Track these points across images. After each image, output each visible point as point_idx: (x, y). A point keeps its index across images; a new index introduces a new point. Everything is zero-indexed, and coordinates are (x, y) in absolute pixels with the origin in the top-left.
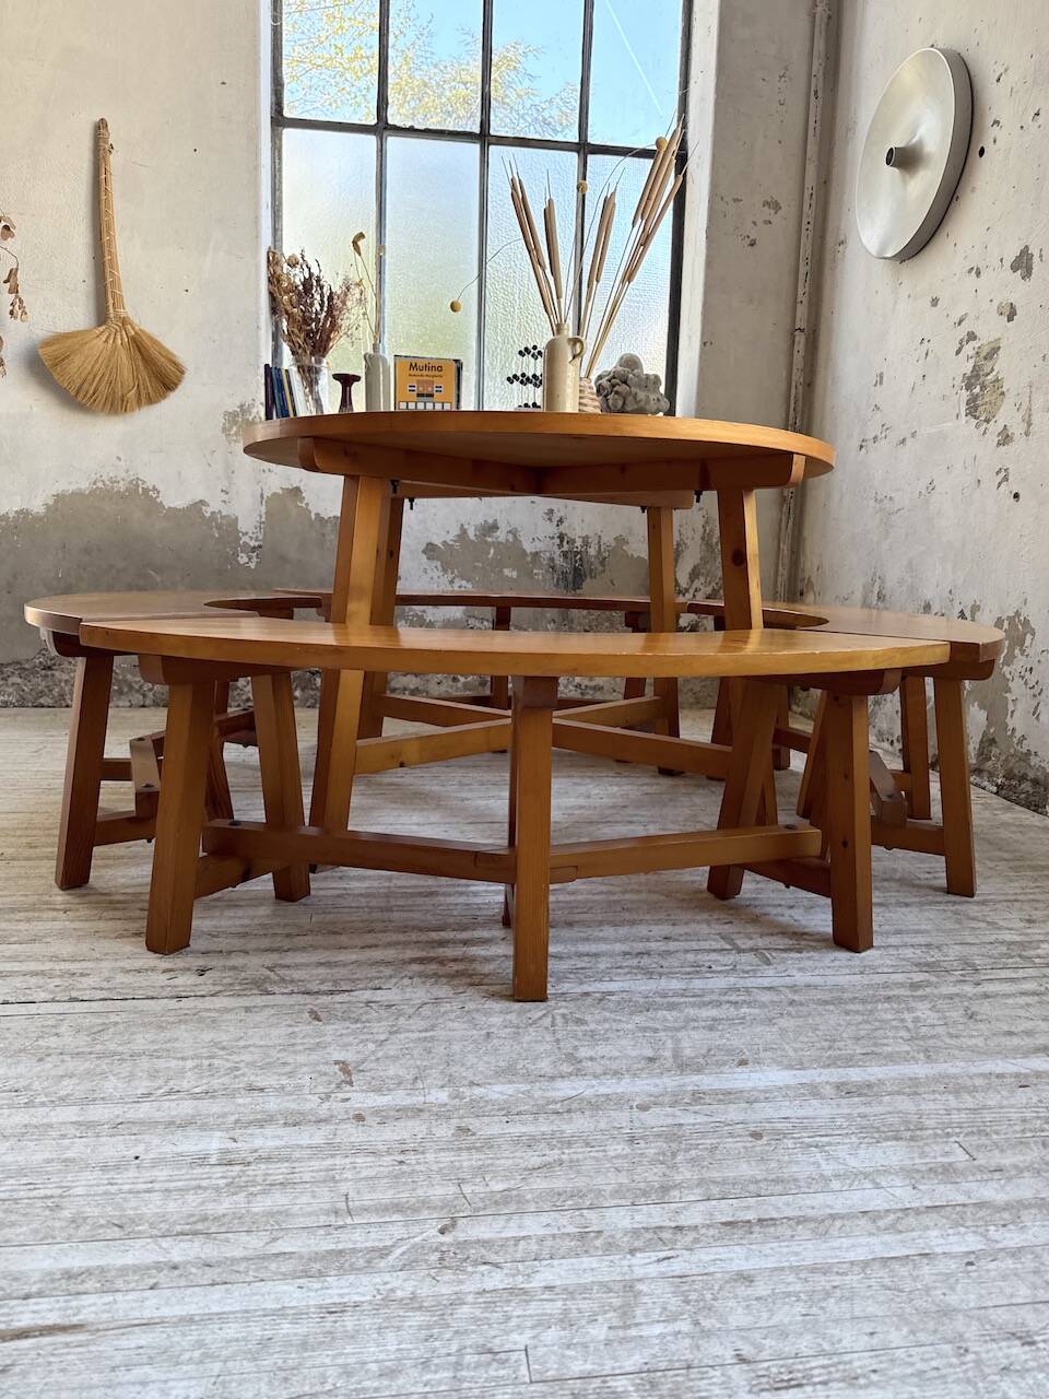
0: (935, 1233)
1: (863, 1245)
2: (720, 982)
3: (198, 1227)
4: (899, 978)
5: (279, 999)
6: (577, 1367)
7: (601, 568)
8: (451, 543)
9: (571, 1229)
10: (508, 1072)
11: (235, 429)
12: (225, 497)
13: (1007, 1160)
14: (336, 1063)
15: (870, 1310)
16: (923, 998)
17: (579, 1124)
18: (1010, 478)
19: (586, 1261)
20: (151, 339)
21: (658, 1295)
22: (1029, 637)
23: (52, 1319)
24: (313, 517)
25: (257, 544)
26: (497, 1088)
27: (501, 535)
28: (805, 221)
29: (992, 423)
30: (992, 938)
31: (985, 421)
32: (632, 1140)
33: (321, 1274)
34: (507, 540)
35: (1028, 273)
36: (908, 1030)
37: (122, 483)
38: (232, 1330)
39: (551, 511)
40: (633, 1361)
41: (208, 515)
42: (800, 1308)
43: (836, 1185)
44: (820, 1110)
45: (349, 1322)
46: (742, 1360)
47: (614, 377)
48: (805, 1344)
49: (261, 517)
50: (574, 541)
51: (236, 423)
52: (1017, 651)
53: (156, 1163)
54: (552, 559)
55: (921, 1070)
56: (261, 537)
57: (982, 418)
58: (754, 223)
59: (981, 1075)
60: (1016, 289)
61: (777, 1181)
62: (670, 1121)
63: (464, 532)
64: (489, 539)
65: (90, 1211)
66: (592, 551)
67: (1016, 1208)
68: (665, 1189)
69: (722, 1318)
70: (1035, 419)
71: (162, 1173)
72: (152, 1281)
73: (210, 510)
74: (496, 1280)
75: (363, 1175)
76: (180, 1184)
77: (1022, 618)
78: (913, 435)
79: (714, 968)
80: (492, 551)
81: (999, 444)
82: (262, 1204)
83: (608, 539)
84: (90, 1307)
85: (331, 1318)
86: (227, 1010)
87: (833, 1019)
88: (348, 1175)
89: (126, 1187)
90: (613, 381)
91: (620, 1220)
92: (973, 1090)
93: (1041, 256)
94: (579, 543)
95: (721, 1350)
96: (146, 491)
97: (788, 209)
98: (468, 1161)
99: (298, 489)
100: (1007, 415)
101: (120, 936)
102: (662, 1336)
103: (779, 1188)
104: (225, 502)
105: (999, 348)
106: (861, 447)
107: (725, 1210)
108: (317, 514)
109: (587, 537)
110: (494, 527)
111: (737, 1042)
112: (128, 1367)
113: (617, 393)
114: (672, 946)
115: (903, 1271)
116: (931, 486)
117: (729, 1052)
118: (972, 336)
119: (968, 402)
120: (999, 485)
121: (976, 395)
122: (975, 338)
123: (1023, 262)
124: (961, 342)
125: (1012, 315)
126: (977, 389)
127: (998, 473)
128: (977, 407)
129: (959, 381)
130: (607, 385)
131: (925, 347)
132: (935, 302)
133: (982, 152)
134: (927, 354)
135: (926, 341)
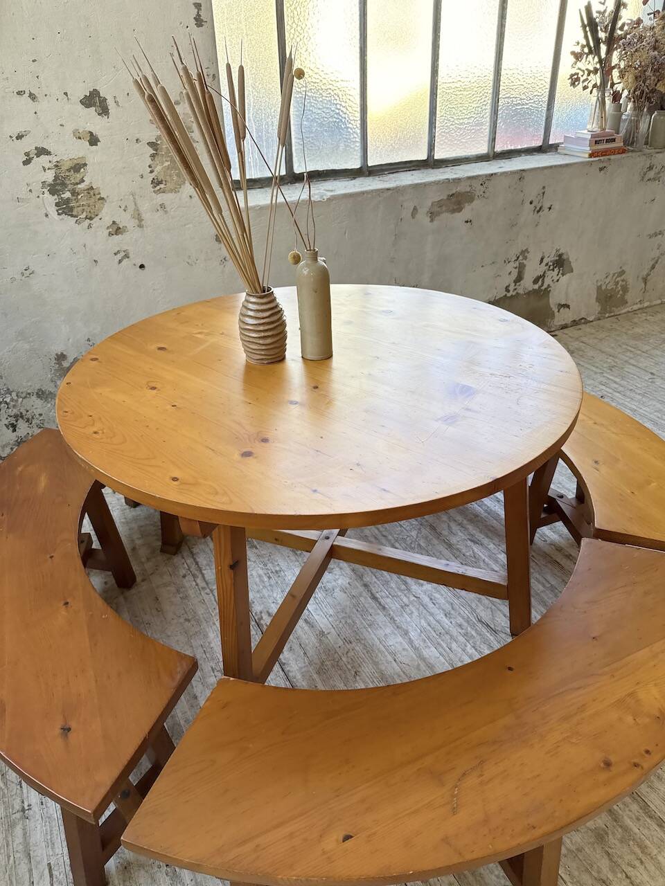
18: (131, 255)
29: (96, 219)
31: (86, 218)
35: (104, 111)
57: (83, 216)
60: (90, 120)
70: (144, 216)
81: (110, 234)
93: (116, 102)
100: (108, 214)
105: (85, 165)
116: (28, 272)
118: (41, 152)
119: (57, 205)
120: (120, 261)
121: (68, 199)
122: (48, 153)
123: (94, 101)
124: (27, 154)
125: (94, 141)
126: (67, 195)
127: (115, 254)
128: (71, 209)
129: (37, 187)
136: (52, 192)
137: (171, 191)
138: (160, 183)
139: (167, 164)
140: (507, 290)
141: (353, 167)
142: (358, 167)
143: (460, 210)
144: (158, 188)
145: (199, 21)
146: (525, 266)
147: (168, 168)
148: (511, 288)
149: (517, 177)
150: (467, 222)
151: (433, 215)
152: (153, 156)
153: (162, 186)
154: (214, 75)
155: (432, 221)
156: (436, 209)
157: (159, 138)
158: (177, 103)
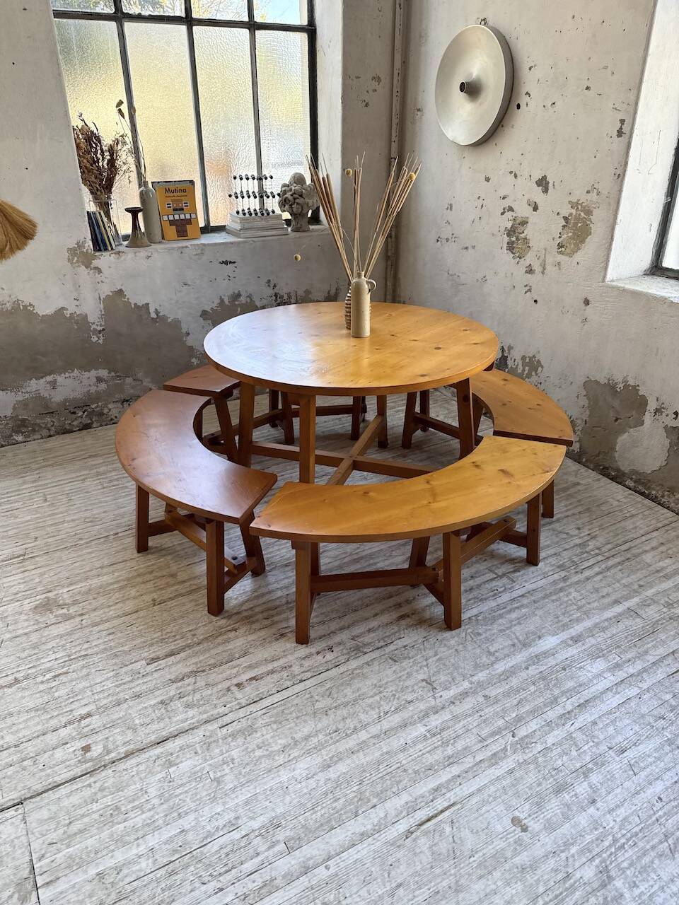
0: (627, 690)
1: (613, 701)
2: (505, 597)
3: (451, 761)
4: (556, 576)
5: (373, 655)
6: (578, 765)
8: (215, 308)
9: (544, 723)
10: (478, 667)
11: (76, 259)
12: (77, 303)
13: (629, 656)
14: (423, 680)
15: (628, 722)
16: (570, 586)
17: (514, 682)
18: (532, 291)
19: (556, 732)
20: (11, 207)
21: (579, 736)
22: (540, 368)
23: (446, 804)
24: (133, 306)
25: (101, 328)
26: (480, 674)
27: (244, 298)
28: (395, 90)
29: (523, 259)
30: (572, 544)
31: (518, 257)
32: (534, 684)
33: (497, 763)
34: (247, 302)
35: (546, 190)
36: (575, 605)
37: (8, 305)
38: (492, 789)
39: (269, 281)
40: (588, 759)
41: (68, 316)
42: (612, 728)
43: (595, 682)
44: (572, 651)
45: (517, 774)
46: (610, 748)
47: (294, 193)
48: (620, 739)
49: (101, 311)
50: (283, 296)
51: (75, 255)
52: (533, 373)
53: (415, 743)
55: (588, 623)
56: (103, 324)
57: (517, 255)
58: (368, 92)
59: (605, 620)
60: (537, 195)
61: (581, 685)
62: (537, 671)
63: (222, 300)
64: (237, 303)
65: (417, 768)
67: (640, 673)
68: (556, 699)
69: (598, 738)
70: (548, 267)
71: (420, 746)
72: (458, 783)
73: (69, 312)
74: (539, 747)
75: (475, 725)
76: (429, 748)
77: (537, 359)
78: (474, 247)
79: (500, 590)
80: (239, 309)
81: (526, 272)
82: (460, 745)
83: (301, 293)
84: (451, 796)
85: (512, 775)
86: (361, 667)
87: (551, 606)
88: (471, 727)
89: (416, 755)
90: (294, 195)
91: (551, 715)
92: (606, 628)
93: (554, 185)
94: (286, 297)
95: (603, 748)
96: (25, 307)
97: (385, 80)
98: (498, 708)
99: (121, 290)
100: (530, 258)
101: (277, 639)
102: (589, 748)
103: (582, 689)
104: (77, 306)
105: (527, 222)
106: (438, 241)
107: (575, 701)
108: (135, 304)
109: (290, 293)
110: (239, 295)
111: (532, 628)
112: (481, 808)
113: (298, 204)
114: (478, 581)
115: (627, 706)
116: (484, 279)
117: (534, 633)
118: (511, 209)
119: (508, 243)
120: (526, 292)
121: (514, 241)
122: (513, 211)
123: (543, 183)
124: (504, 209)
125: (535, 208)
126: (514, 239)
127: (525, 286)
128: (513, 248)
129: (502, 229)
130: (290, 198)
131: (480, 202)
132: (488, 179)
133: (519, 106)
134: (482, 206)
135: (481, 198)
136: (508, 235)
137: (567, 255)
138: (562, 247)
139: (570, 234)
144: (560, 250)
145: (620, 133)
147: (571, 238)
152: (564, 227)
153: (563, 249)
154: (619, 175)
157: (571, 214)
158: (588, 192)
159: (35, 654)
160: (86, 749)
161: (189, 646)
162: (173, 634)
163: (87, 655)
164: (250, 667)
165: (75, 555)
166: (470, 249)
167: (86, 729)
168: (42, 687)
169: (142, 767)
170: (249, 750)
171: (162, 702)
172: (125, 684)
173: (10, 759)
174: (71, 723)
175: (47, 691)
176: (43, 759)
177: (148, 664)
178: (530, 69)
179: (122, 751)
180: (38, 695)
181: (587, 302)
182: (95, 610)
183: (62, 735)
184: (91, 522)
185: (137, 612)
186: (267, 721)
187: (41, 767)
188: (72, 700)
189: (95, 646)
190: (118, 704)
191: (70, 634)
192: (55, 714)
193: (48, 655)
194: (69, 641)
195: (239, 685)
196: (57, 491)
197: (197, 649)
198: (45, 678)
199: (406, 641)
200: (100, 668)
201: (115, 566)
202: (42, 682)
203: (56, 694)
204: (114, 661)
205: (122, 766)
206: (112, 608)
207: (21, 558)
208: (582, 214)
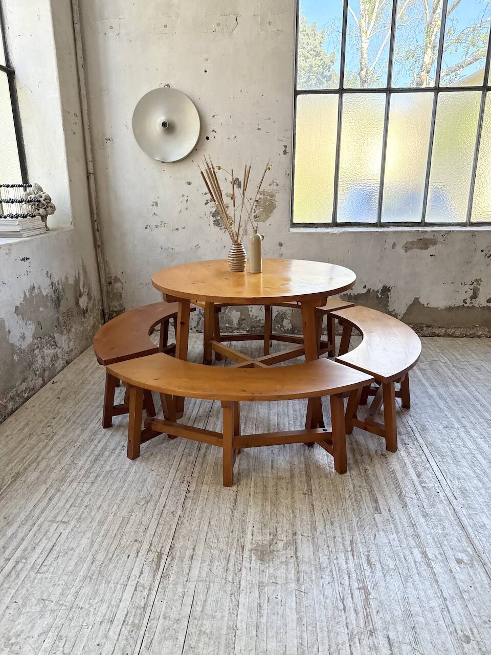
1: (477, 394)
7: (63, 293)
8: (22, 302)
10: (441, 412)
17: (455, 408)
26: (447, 413)
27: (36, 291)
31: (224, 228)
32: (458, 404)
34: (38, 293)
35: (239, 186)
39: (47, 272)
43: (463, 393)
44: (441, 389)
47: (46, 199)
50: (55, 284)
54: (51, 296)
58: (73, 123)
61: (464, 396)
63: (25, 294)
64: (33, 295)
66: (61, 287)
70: (249, 230)
80: (35, 300)
83: (63, 279)
90: (46, 200)
94: (57, 284)
97: (79, 117)
103: (466, 396)
105: (228, 206)
106: (146, 228)
107: (473, 400)
109: (58, 280)
110: (33, 288)
115: (481, 393)
116: (198, 246)
119: (214, 221)
121: (219, 220)
123: (237, 182)
124: (207, 201)
126: (219, 218)
128: (220, 223)
129: (208, 213)
130: (44, 202)
131: (185, 198)
132: (189, 183)
133: (208, 138)
134: (187, 201)
135: (185, 196)
136: (213, 216)
137: (262, 221)
138: (257, 217)
139: (262, 209)
140: (465, 301)
141: (372, 222)
142: (374, 222)
143: (426, 248)
144: (256, 219)
145: (285, 152)
146: (479, 289)
147: (262, 211)
148: (468, 301)
149: (470, 234)
150: (432, 256)
151: (407, 249)
152: (256, 206)
153: (258, 219)
154: (288, 174)
155: (406, 251)
156: (409, 246)
157: (260, 198)
158: (270, 185)
159: (331, 571)
160: (459, 561)
161: (371, 492)
162: (353, 495)
163: (351, 542)
164: (406, 474)
165: (198, 521)
166: (181, 230)
167: (439, 557)
168: (379, 574)
169: (484, 539)
170: (479, 494)
171: (424, 516)
172: (396, 529)
173: (459, 606)
174: (429, 565)
175: (385, 572)
176: (463, 586)
177: (381, 513)
178: (214, 116)
179: (466, 545)
180: (388, 578)
181: (281, 245)
182: (293, 525)
183: (440, 571)
184: (147, 502)
185: (313, 505)
186: (457, 481)
187: (472, 589)
188: (403, 559)
189: (342, 534)
190: (418, 536)
191: (316, 546)
192: (415, 571)
193: (338, 563)
194: (325, 547)
195: (421, 483)
196: (54, 513)
197: (375, 489)
198: (369, 570)
199: (411, 423)
200: (373, 538)
201: (238, 502)
202: (373, 572)
203: (392, 566)
204: (367, 528)
205: (480, 548)
206: (298, 516)
207: (164, 557)
208: (268, 197)
